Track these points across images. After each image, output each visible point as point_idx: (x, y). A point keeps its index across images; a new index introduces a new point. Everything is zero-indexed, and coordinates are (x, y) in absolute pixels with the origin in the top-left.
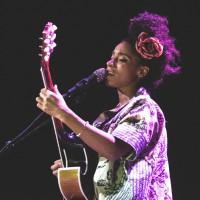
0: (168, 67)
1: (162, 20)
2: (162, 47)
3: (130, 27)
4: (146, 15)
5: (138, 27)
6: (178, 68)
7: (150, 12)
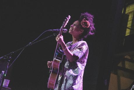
0: (90, 32)
1: (92, 16)
2: (89, 25)
3: (81, 16)
4: (87, 14)
5: (83, 17)
6: (94, 33)
7: (88, 13)
